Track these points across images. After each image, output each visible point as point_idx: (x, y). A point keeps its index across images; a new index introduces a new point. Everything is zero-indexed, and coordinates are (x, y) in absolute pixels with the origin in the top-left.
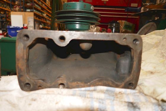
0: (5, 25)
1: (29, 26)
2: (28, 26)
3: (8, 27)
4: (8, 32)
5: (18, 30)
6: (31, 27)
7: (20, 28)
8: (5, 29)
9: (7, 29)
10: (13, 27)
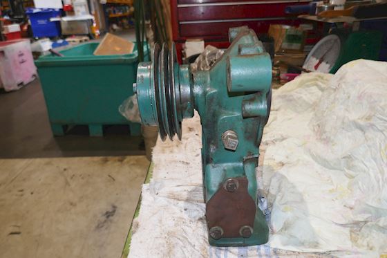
0: (21, 6)
1: (74, 3)
2: (72, 4)
3: (28, 12)
4: (29, 22)
5: (52, 17)
6: (81, 6)
7: (57, 10)
8: (22, 17)
9: (26, 15)
10: (40, 11)
